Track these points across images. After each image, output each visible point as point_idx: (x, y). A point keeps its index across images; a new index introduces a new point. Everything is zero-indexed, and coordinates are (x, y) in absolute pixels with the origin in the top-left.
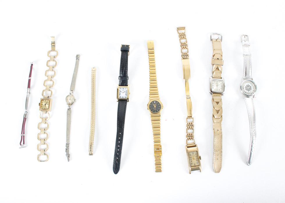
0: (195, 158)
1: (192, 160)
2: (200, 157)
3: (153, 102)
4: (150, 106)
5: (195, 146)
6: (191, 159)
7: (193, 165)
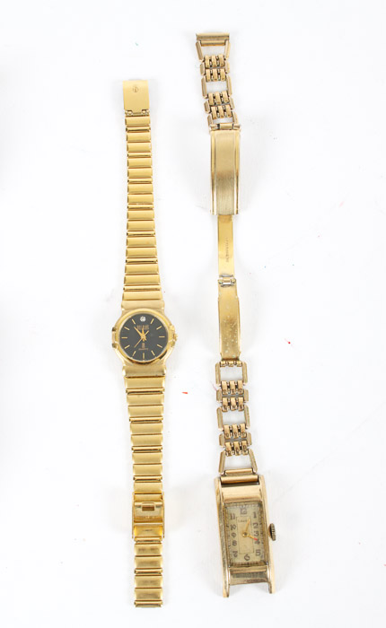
0: (252, 530)
1: (236, 539)
2: (271, 530)
3: (137, 317)
4: (123, 332)
5: (255, 482)
6: (234, 535)
7: (240, 560)
